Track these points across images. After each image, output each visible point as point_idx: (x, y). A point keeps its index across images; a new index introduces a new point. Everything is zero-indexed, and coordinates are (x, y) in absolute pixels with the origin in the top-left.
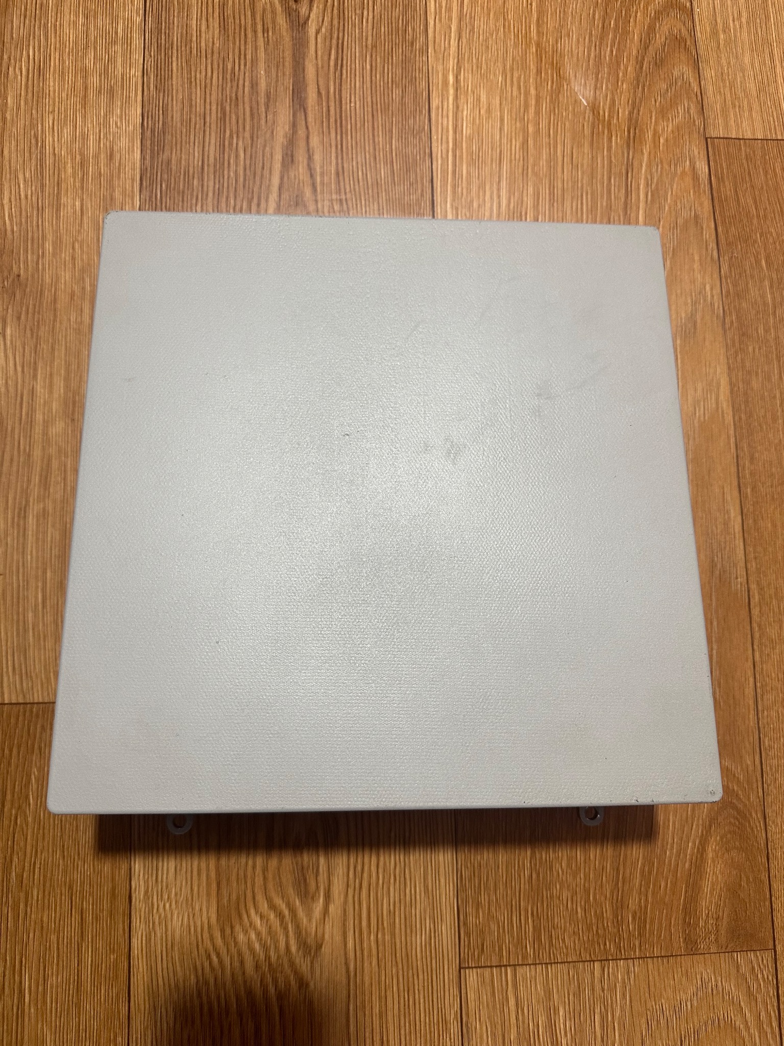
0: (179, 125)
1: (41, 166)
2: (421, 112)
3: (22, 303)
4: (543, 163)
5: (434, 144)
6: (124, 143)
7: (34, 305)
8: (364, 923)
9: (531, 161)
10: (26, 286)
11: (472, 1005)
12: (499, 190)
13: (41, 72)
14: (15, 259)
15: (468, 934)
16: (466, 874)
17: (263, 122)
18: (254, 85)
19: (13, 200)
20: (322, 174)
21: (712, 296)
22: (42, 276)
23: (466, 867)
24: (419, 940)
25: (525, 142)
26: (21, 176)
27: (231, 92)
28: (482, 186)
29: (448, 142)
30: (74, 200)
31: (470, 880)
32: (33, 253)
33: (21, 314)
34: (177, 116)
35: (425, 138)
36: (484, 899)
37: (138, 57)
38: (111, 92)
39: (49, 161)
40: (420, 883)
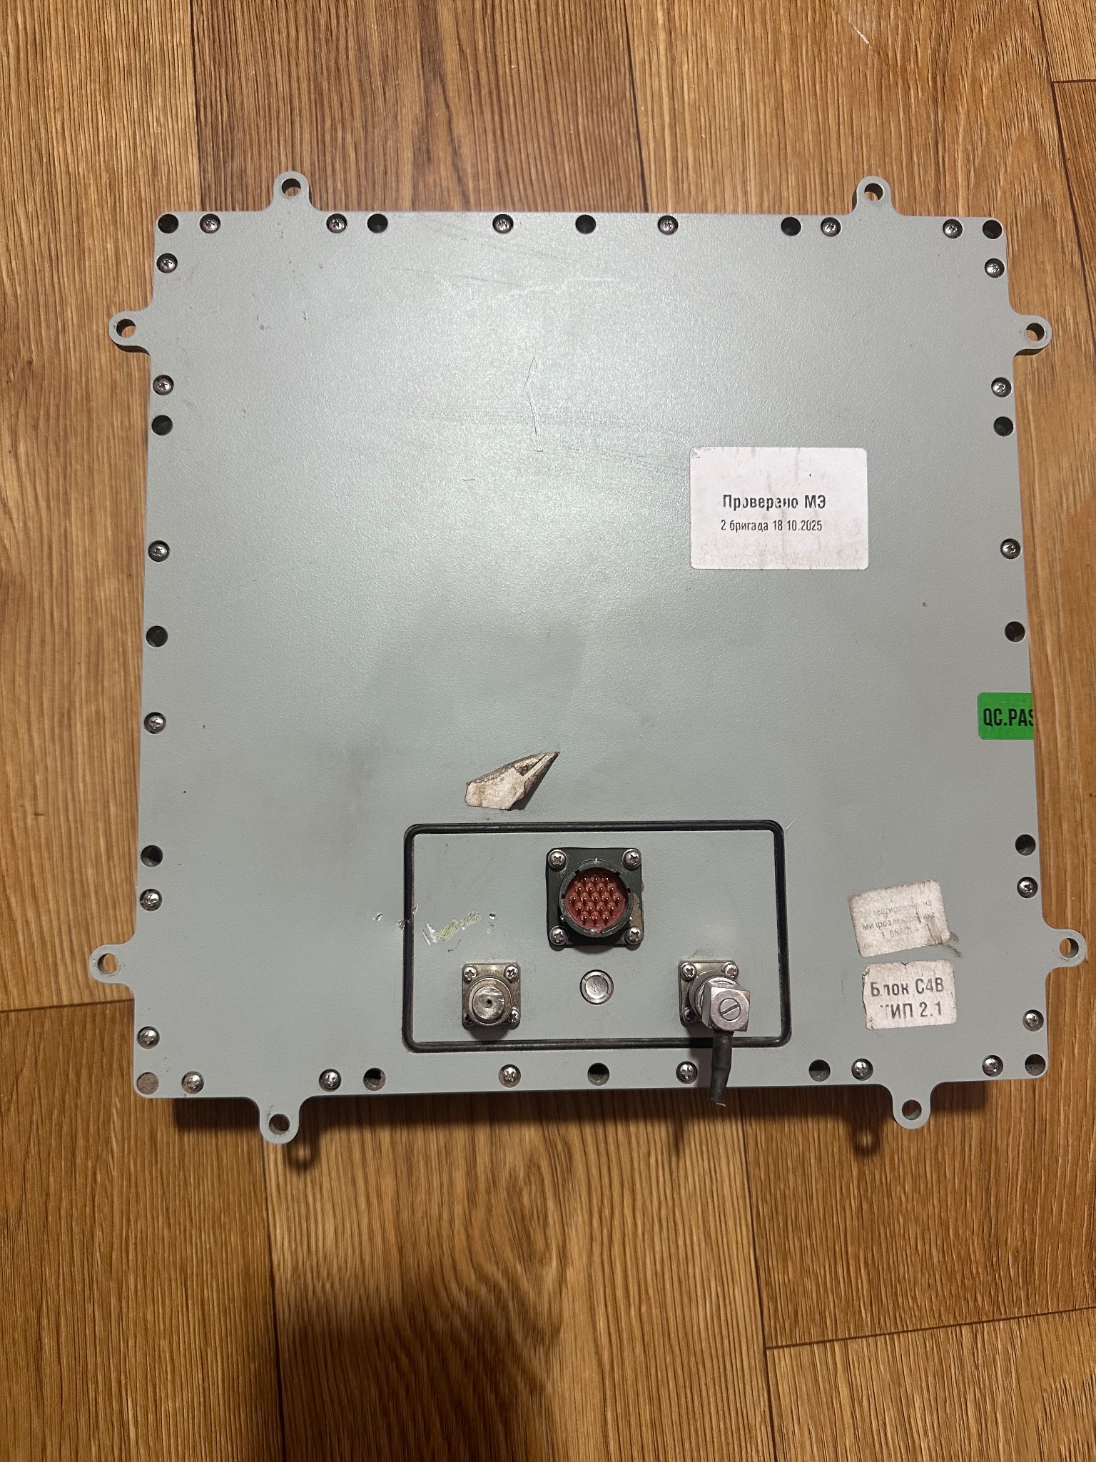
0: (253, 114)
1: (50, 192)
2: (618, 70)
3: (38, 404)
4: (808, 137)
5: (642, 119)
6: (172, 148)
7: (58, 406)
8: (620, 1293)
9: (790, 133)
10: (43, 379)
11: (785, 1401)
12: (744, 183)
13: (37, 49)
14: (23, 338)
15: (773, 1299)
16: (764, 1210)
17: (380, 102)
18: (362, 46)
19: (12, 247)
20: (476, 176)
21: (1076, 324)
22: (66, 361)
23: (764, 1200)
24: (701, 1313)
25: (779, 106)
26: (21, 211)
27: (328, 60)
28: (718, 180)
29: (662, 115)
30: (104, 241)
31: (772, 1220)
32: (48, 327)
33: (38, 419)
34: (249, 103)
35: (627, 111)
36: (793, 1245)
37: (182, 14)
38: (147, 73)
39: (61, 185)
40: (698, 1228)
